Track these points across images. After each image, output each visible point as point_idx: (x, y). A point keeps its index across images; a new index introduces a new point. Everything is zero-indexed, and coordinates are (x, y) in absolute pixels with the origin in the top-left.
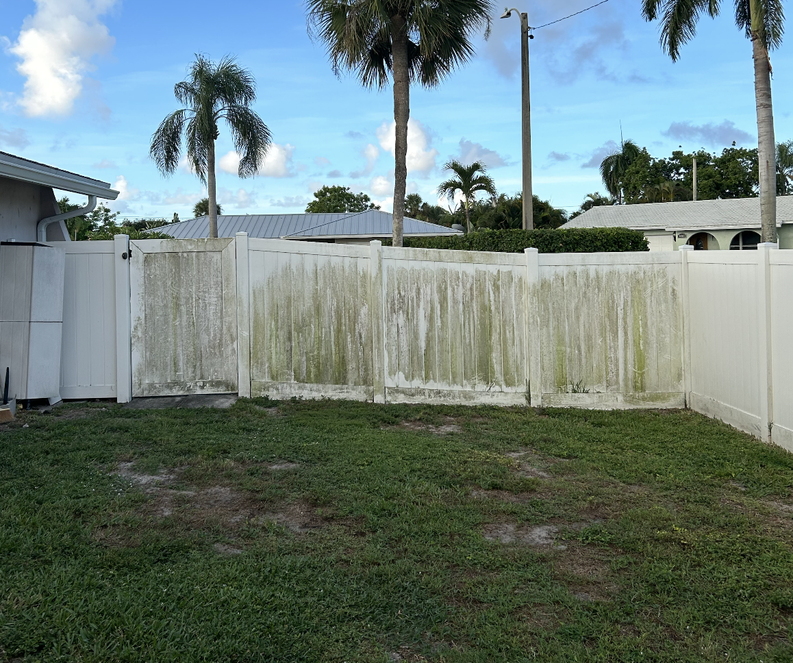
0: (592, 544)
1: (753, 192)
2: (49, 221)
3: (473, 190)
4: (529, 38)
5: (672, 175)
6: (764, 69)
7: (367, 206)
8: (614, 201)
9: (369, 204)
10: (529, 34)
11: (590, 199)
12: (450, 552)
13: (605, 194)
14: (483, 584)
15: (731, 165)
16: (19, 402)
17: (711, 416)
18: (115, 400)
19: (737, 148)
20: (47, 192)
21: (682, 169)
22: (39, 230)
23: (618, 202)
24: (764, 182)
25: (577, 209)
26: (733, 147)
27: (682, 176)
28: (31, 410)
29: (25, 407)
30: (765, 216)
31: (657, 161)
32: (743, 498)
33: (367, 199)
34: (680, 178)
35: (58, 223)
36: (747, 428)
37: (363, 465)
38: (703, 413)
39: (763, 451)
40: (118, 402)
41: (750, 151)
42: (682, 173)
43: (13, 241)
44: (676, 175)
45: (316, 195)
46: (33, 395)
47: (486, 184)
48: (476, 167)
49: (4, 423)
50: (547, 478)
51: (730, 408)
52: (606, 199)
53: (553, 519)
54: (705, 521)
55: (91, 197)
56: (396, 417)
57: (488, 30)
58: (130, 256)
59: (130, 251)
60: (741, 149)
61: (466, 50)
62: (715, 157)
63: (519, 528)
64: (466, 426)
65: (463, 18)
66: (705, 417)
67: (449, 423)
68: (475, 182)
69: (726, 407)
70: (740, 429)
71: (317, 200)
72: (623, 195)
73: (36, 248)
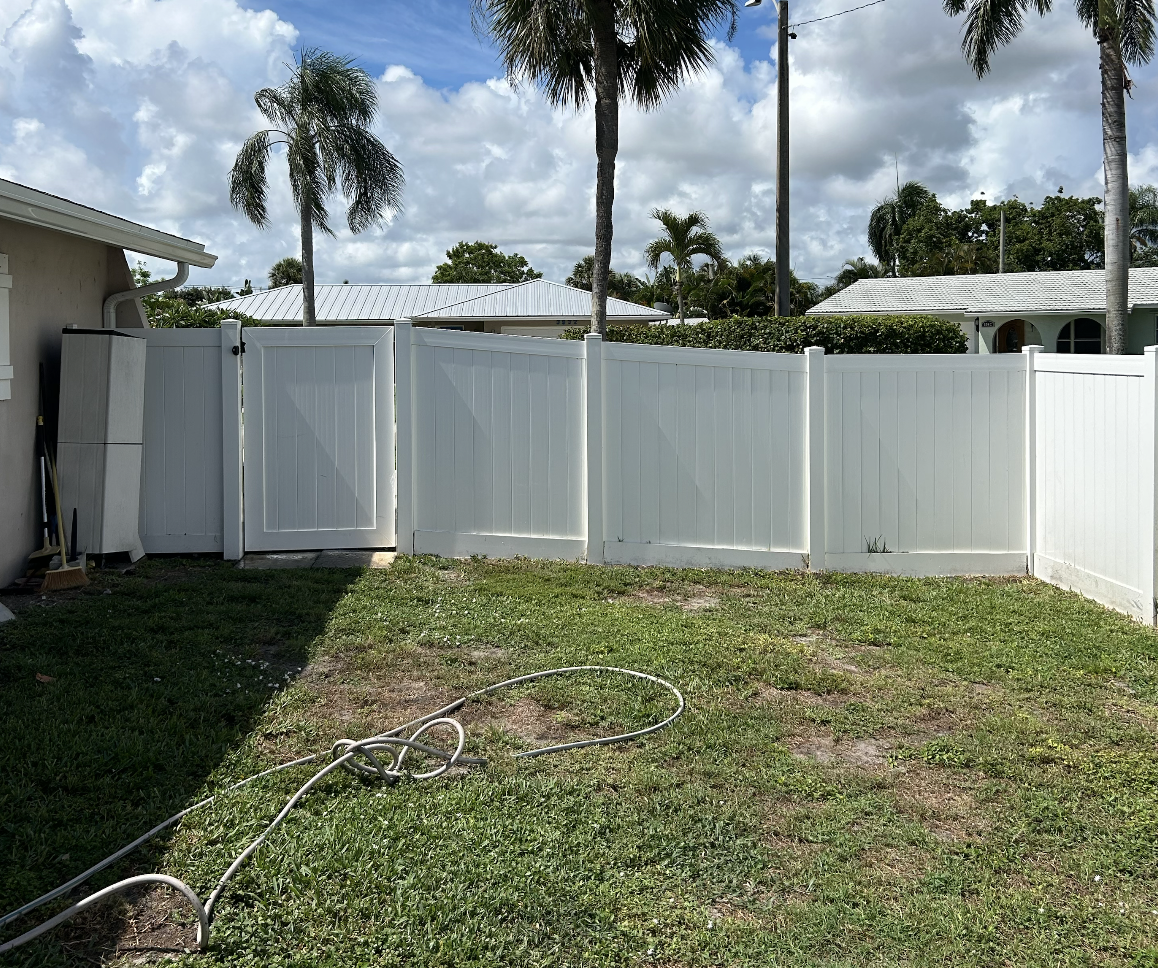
0: (942, 765)
1: (1085, 261)
2: (120, 297)
3: (689, 255)
4: (790, 38)
5: (970, 234)
6: (1116, 85)
7: (523, 273)
8: (886, 272)
9: (525, 269)
10: (790, 32)
11: (850, 267)
12: (753, 774)
13: (872, 260)
14: (808, 818)
15: (1056, 222)
16: (90, 557)
17: (1064, 587)
18: (220, 555)
19: (1065, 196)
20: (115, 255)
21: (984, 225)
22: (105, 311)
23: (891, 274)
24: (1111, 248)
25: (831, 282)
26: (1059, 194)
27: (983, 237)
28: (107, 570)
29: (98, 565)
30: (1112, 298)
31: (950, 214)
32: (1136, 703)
33: (523, 263)
34: (981, 238)
35: (133, 301)
36: (1121, 605)
37: (602, 652)
38: (1054, 582)
39: (1147, 638)
40: (225, 558)
41: (1083, 202)
42: (983, 232)
43: (75, 327)
44: (975, 235)
45: (449, 256)
46: (108, 548)
47: (707, 245)
48: (694, 220)
49: (76, 588)
50: (857, 674)
51: (1095, 577)
52: (872, 268)
53: (884, 730)
54: (1089, 734)
55: (181, 264)
56: (626, 585)
57: (733, 27)
58: (243, 351)
59: (243, 344)
60: (1071, 198)
61: (701, 55)
62: (1032, 209)
63: (837, 741)
64: (724, 597)
65: (697, 6)
66: (1058, 589)
67: (701, 595)
68: (692, 241)
69: (1089, 576)
70: (1109, 606)
71: (450, 262)
72: (897, 263)
73: (115, 337)
